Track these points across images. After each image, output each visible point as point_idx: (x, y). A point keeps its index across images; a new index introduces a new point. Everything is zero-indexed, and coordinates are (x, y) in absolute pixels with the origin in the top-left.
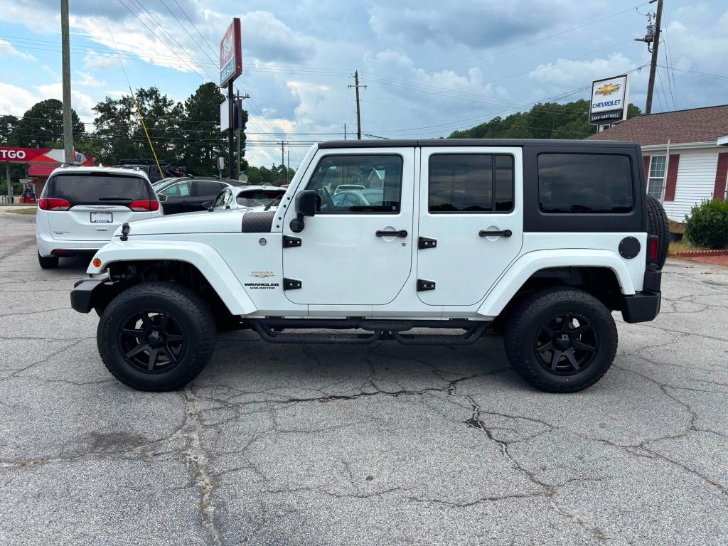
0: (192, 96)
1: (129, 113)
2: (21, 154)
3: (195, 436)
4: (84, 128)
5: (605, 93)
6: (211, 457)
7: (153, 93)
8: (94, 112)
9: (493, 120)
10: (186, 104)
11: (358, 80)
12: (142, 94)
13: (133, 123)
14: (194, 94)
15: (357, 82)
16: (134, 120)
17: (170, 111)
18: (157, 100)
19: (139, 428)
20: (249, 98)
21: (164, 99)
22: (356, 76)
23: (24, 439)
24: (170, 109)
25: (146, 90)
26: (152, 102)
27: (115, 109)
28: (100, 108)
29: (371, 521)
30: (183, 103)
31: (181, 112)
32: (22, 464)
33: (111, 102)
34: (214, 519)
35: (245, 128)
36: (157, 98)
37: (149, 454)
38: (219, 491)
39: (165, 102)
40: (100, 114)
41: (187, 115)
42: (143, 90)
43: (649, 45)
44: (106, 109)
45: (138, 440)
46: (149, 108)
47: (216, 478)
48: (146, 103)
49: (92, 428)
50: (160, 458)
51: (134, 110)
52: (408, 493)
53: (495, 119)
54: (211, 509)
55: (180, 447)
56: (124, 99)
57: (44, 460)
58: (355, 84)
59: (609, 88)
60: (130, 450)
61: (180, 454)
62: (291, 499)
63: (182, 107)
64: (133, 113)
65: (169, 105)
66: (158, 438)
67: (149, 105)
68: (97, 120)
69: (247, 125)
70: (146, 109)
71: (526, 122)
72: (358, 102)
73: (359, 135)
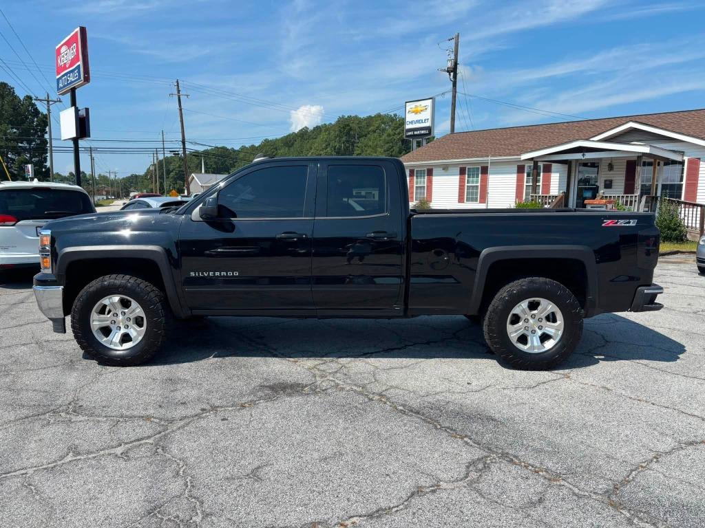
3: (331, 378)
5: (416, 112)
6: (361, 387)
9: (301, 130)
11: (180, 89)
15: (179, 91)
20: (60, 101)
22: (178, 85)
34: (412, 411)
38: (394, 401)
43: (450, 75)
52: (499, 387)
53: (303, 129)
54: (400, 407)
58: (176, 93)
59: (419, 109)
60: (302, 390)
62: (440, 397)
66: (310, 382)
71: (332, 133)
72: (181, 110)
73: (184, 142)
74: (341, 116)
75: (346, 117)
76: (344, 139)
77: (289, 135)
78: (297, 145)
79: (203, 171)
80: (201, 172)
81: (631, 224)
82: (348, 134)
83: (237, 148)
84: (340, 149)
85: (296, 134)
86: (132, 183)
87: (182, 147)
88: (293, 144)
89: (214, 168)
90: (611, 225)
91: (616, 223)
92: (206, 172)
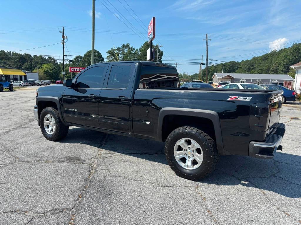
0: (142, 46)
1: (119, 54)
2: (81, 70)
3: (96, 160)
4: (103, 60)
6: (98, 166)
7: (128, 46)
8: (107, 54)
9: (273, 51)
10: (140, 49)
12: (124, 46)
13: (120, 57)
14: (143, 45)
16: (121, 56)
17: (134, 52)
18: (129, 48)
19: (82, 156)
20: (162, 46)
21: (132, 48)
22: (207, 36)
23: (50, 156)
24: (133, 52)
25: (125, 45)
26: (127, 49)
27: (114, 52)
28: (109, 52)
29: (134, 187)
30: (138, 49)
31: (137, 53)
32: (47, 162)
33: (113, 50)
34: (90, 180)
35: (162, 58)
36: (129, 47)
37: (81, 163)
38: (95, 175)
39: (132, 49)
40: (109, 54)
41: (140, 54)
42: (124, 45)
44: (111, 53)
45: (80, 160)
46: (126, 51)
47: (96, 171)
48: (125, 49)
49: (69, 155)
50: (84, 164)
51: (121, 52)
52: (150, 181)
53: (274, 51)
54: (91, 178)
55: (90, 162)
56: (117, 48)
57: (53, 162)
58: (206, 39)
60: (77, 162)
61: (89, 164)
62: (114, 179)
63: (138, 51)
64: (120, 54)
65: (134, 50)
66: (86, 159)
67: (126, 50)
68: (108, 57)
69: (162, 57)
70: (125, 52)
71: (289, 52)
72: (207, 46)
73: (207, 60)
74: (295, 44)
75: (298, 43)
76: (295, 55)
77: (266, 54)
78: (269, 59)
79: (223, 72)
80: (222, 72)
81: (247, 100)
82: (298, 52)
83: (240, 61)
84: (292, 60)
85: (270, 54)
86: (195, 77)
87: (206, 61)
88: (267, 58)
89: (228, 71)
90: (233, 99)
91: (237, 98)
92: (224, 72)
